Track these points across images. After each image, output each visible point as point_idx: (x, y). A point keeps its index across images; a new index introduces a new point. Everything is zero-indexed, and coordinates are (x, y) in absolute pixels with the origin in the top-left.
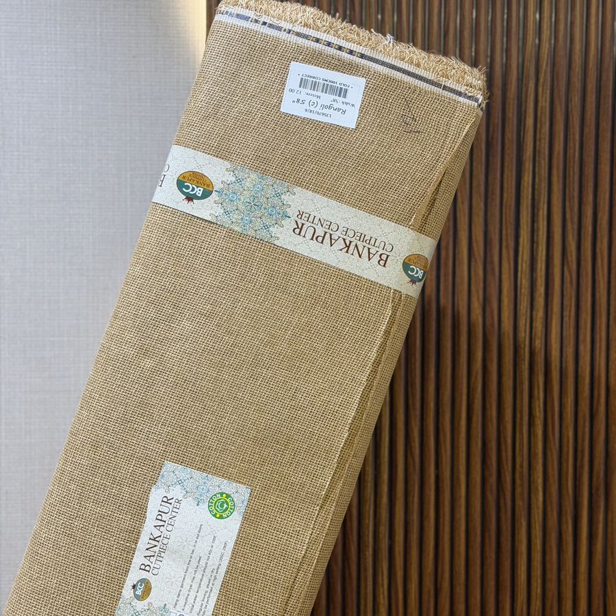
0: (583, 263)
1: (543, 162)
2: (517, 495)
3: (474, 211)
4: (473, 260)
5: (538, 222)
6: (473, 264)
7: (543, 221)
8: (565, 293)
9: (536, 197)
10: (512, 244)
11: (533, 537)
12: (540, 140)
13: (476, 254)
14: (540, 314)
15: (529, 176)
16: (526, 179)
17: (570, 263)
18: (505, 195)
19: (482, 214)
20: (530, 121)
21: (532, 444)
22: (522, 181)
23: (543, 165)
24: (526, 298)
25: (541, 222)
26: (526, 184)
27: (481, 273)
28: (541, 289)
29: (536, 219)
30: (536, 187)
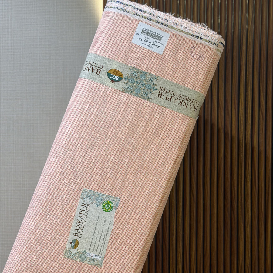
0: (268, 110)
1: (250, 65)
2: (239, 213)
3: (220, 87)
4: (219, 108)
5: (248, 92)
6: (219, 110)
7: (250, 91)
8: (260, 123)
9: (247, 81)
10: (236, 102)
11: (247, 231)
12: (249, 56)
13: (221, 106)
14: (249, 132)
15: (244, 72)
16: (243, 73)
17: (262, 110)
18: (233, 80)
19: (223, 88)
20: (244, 48)
21: (246, 190)
22: (241, 74)
23: (250, 67)
24: (243, 125)
25: (249, 92)
26: (242, 75)
27: (223, 114)
28: (249, 122)
29: (247, 91)
30: (247, 76)
